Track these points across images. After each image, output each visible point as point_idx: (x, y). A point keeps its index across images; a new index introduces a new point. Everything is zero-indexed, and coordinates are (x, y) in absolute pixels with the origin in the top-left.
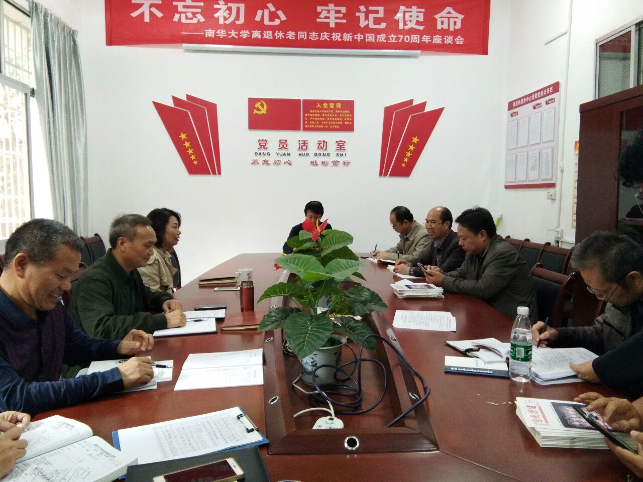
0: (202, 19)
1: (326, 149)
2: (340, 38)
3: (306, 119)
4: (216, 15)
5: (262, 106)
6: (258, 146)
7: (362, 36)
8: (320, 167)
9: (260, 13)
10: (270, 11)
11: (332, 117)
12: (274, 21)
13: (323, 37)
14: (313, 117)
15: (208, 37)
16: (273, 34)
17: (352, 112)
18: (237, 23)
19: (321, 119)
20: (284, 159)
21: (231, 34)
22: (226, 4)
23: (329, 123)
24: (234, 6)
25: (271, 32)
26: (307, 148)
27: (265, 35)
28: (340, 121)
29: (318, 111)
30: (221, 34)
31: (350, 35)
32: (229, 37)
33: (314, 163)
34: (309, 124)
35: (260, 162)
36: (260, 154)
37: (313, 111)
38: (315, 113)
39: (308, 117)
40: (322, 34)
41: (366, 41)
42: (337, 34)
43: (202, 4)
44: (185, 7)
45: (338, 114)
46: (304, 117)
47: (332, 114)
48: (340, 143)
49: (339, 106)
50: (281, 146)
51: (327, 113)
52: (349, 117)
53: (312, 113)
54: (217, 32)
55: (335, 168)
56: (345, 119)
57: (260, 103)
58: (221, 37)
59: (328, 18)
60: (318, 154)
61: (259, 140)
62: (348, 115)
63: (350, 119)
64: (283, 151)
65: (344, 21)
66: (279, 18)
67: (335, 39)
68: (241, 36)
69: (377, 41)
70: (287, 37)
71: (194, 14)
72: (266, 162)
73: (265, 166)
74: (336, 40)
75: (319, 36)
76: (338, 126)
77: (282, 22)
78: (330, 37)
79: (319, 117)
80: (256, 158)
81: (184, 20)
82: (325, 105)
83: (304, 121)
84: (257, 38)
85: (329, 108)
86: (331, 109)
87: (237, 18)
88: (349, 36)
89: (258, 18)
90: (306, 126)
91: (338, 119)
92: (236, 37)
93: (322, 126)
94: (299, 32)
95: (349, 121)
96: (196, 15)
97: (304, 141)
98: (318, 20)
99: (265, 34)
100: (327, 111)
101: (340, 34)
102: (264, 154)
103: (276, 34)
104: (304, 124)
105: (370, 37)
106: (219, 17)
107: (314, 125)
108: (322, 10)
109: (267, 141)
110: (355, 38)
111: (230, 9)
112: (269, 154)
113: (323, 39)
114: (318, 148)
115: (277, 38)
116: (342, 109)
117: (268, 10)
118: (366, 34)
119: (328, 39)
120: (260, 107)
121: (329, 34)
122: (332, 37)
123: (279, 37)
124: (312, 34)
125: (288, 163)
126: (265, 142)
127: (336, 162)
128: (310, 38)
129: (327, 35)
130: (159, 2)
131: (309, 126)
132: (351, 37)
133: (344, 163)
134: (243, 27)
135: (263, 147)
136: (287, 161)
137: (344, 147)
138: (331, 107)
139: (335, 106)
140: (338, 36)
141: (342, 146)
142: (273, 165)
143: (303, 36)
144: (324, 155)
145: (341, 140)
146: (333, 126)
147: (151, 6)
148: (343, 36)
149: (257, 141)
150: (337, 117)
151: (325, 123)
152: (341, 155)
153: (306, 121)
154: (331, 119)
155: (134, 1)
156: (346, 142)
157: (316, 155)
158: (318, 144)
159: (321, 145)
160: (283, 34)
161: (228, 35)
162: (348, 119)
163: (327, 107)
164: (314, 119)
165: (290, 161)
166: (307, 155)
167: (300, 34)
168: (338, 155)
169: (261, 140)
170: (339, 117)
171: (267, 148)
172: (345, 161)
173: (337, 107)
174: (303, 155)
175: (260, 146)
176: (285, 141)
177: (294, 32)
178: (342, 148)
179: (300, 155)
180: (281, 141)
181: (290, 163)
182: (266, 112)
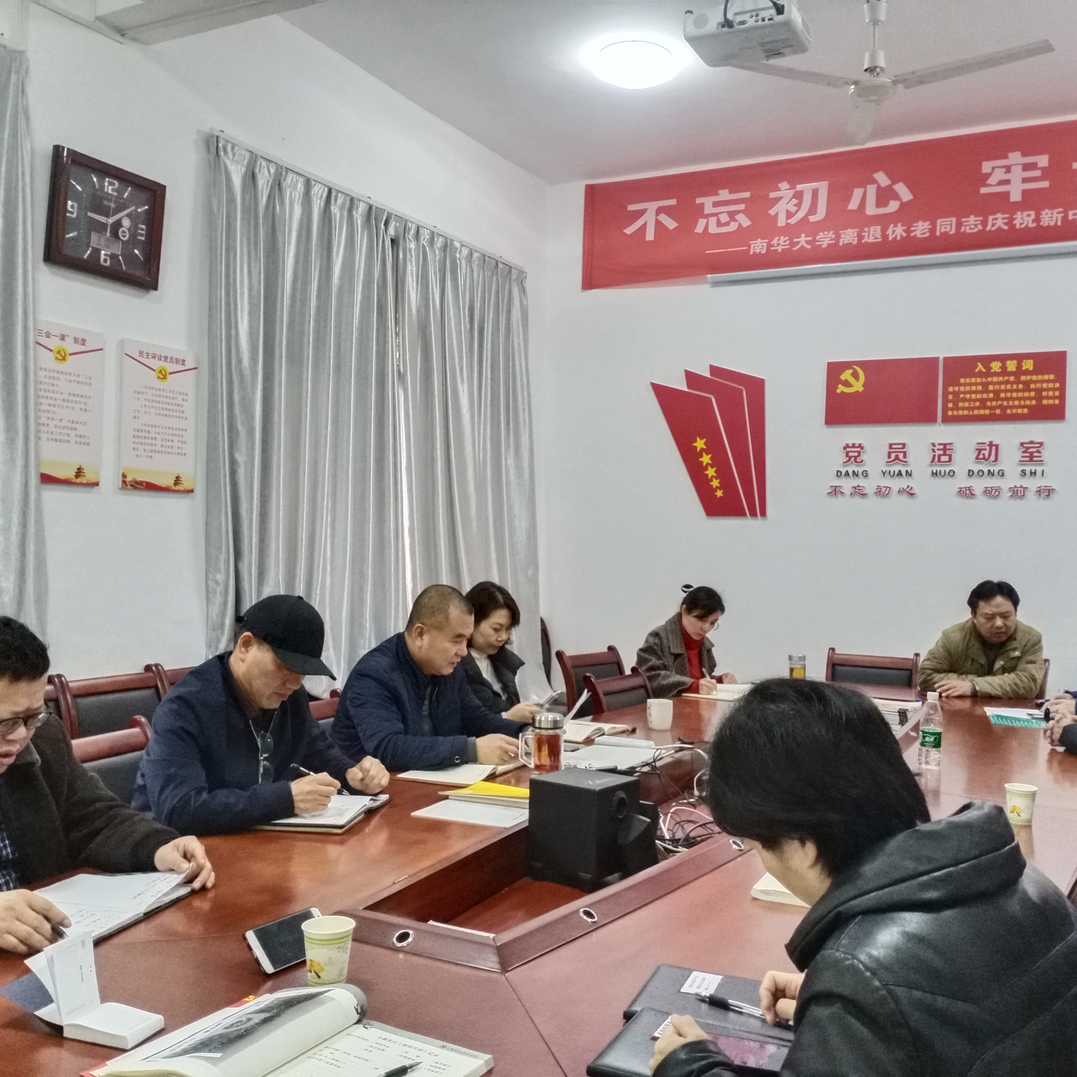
0: (745, 221)
1: (996, 460)
2: (1034, 221)
3: (950, 397)
4: (772, 212)
5: (855, 375)
6: (846, 459)
8: (982, 501)
9: (858, 193)
10: (879, 188)
11: (1011, 391)
12: (886, 205)
13: (993, 225)
14: (965, 393)
15: (754, 253)
16: (884, 231)
17: (1061, 377)
18: (812, 218)
19: (985, 396)
20: (896, 484)
21: (798, 242)
22: (793, 187)
23: (1005, 403)
24: (806, 188)
25: (879, 228)
26: (950, 460)
27: (866, 236)
28: (1030, 398)
29: (979, 380)
30: (778, 244)
31: (1058, 213)
32: (794, 249)
33: (967, 493)
34: (958, 409)
35: (847, 490)
36: (847, 474)
38: (971, 384)
39: (955, 394)
40: (991, 218)
42: (1025, 213)
43: (747, 195)
44: (716, 204)
45: (1027, 384)
46: (946, 393)
47: (1012, 383)
48: (1028, 448)
49: (1028, 365)
50: (893, 456)
51: (1000, 383)
52: (1054, 389)
53: (965, 385)
54: (772, 243)
55: (1017, 503)
56: (1044, 394)
57: (851, 371)
58: (780, 251)
59: (1007, 182)
60: (976, 471)
61: (847, 446)
62: (1051, 385)
63: (1057, 393)
64: (896, 468)
65: (1045, 184)
66: (896, 197)
67: (1021, 224)
68: (817, 243)
70: (912, 234)
71: (732, 215)
72: (858, 492)
73: (857, 499)
74: (1022, 226)
75: (985, 223)
76: (1026, 411)
77: (903, 205)
78: (1010, 222)
79: (981, 392)
80: (837, 482)
81: (713, 229)
82: (996, 366)
83: (945, 401)
84: (850, 244)
85: (1004, 372)
86: (1011, 374)
87: (813, 209)
88: (1055, 215)
89: (853, 205)
90: (950, 413)
91: (1026, 394)
92: (809, 247)
93: (987, 412)
94: (939, 221)
95: (1054, 398)
96: (737, 217)
97: (945, 445)
98: (983, 190)
99: (866, 234)
100: (1001, 379)
101: (1033, 213)
102: (855, 474)
103: (889, 232)
104: (945, 409)
106: (777, 214)
107: (969, 409)
108: (993, 168)
109: (862, 448)
110: (1071, 217)
111: (799, 196)
112: (865, 474)
113: (993, 229)
114: (977, 458)
115: (890, 239)
116: (1036, 371)
117: (875, 186)
119: (1006, 228)
120: (852, 380)
121: (1007, 216)
122: (1014, 222)
123: (896, 236)
124: (969, 221)
125: (907, 492)
126: (859, 449)
127: (1019, 489)
128: (962, 230)
129: (1003, 219)
130: (673, 202)
131: (955, 413)
132: (1060, 216)
133: (1039, 492)
134: (822, 226)
135: (853, 459)
136: (905, 488)
137: (1040, 457)
138: (1009, 370)
139: (1019, 366)
140: (1028, 218)
141: (1035, 454)
142: (875, 497)
143: (949, 227)
144: (991, 473)
145: (1032, 439)
146: (1014, 411)
147: (659, 211)
148: (1041, 217)
149: (843, 448)
150: (1023, 391)
151: (994, 403)
152: (1033, 475)
153: (951, 401)
154: (1009, 395)
155: (631, 208)
156: (1044, 444)
157: (971, 473)
158: (977, 449)
159: (983, 452)
160: (905, 228)
161: (793, 244)
162: (1051, 394)
163: (1000, 370)
164: (968, 396)
165: (912, 488)
166: (951, 474)
167: (943, 223)
168: (1023, 474)
169: (851, 445)
170: (1030, 390)
171: (862, 461)
172: (1043, 488)
173: (1024, 369)
174: (942, 474)
175: (848, 458)
176: (901, 446)
177: (928, 223)
178: (1035, 459)
179: (934, 474)
180: (894, 446)
181: (912, 492)
182: (863, 389)
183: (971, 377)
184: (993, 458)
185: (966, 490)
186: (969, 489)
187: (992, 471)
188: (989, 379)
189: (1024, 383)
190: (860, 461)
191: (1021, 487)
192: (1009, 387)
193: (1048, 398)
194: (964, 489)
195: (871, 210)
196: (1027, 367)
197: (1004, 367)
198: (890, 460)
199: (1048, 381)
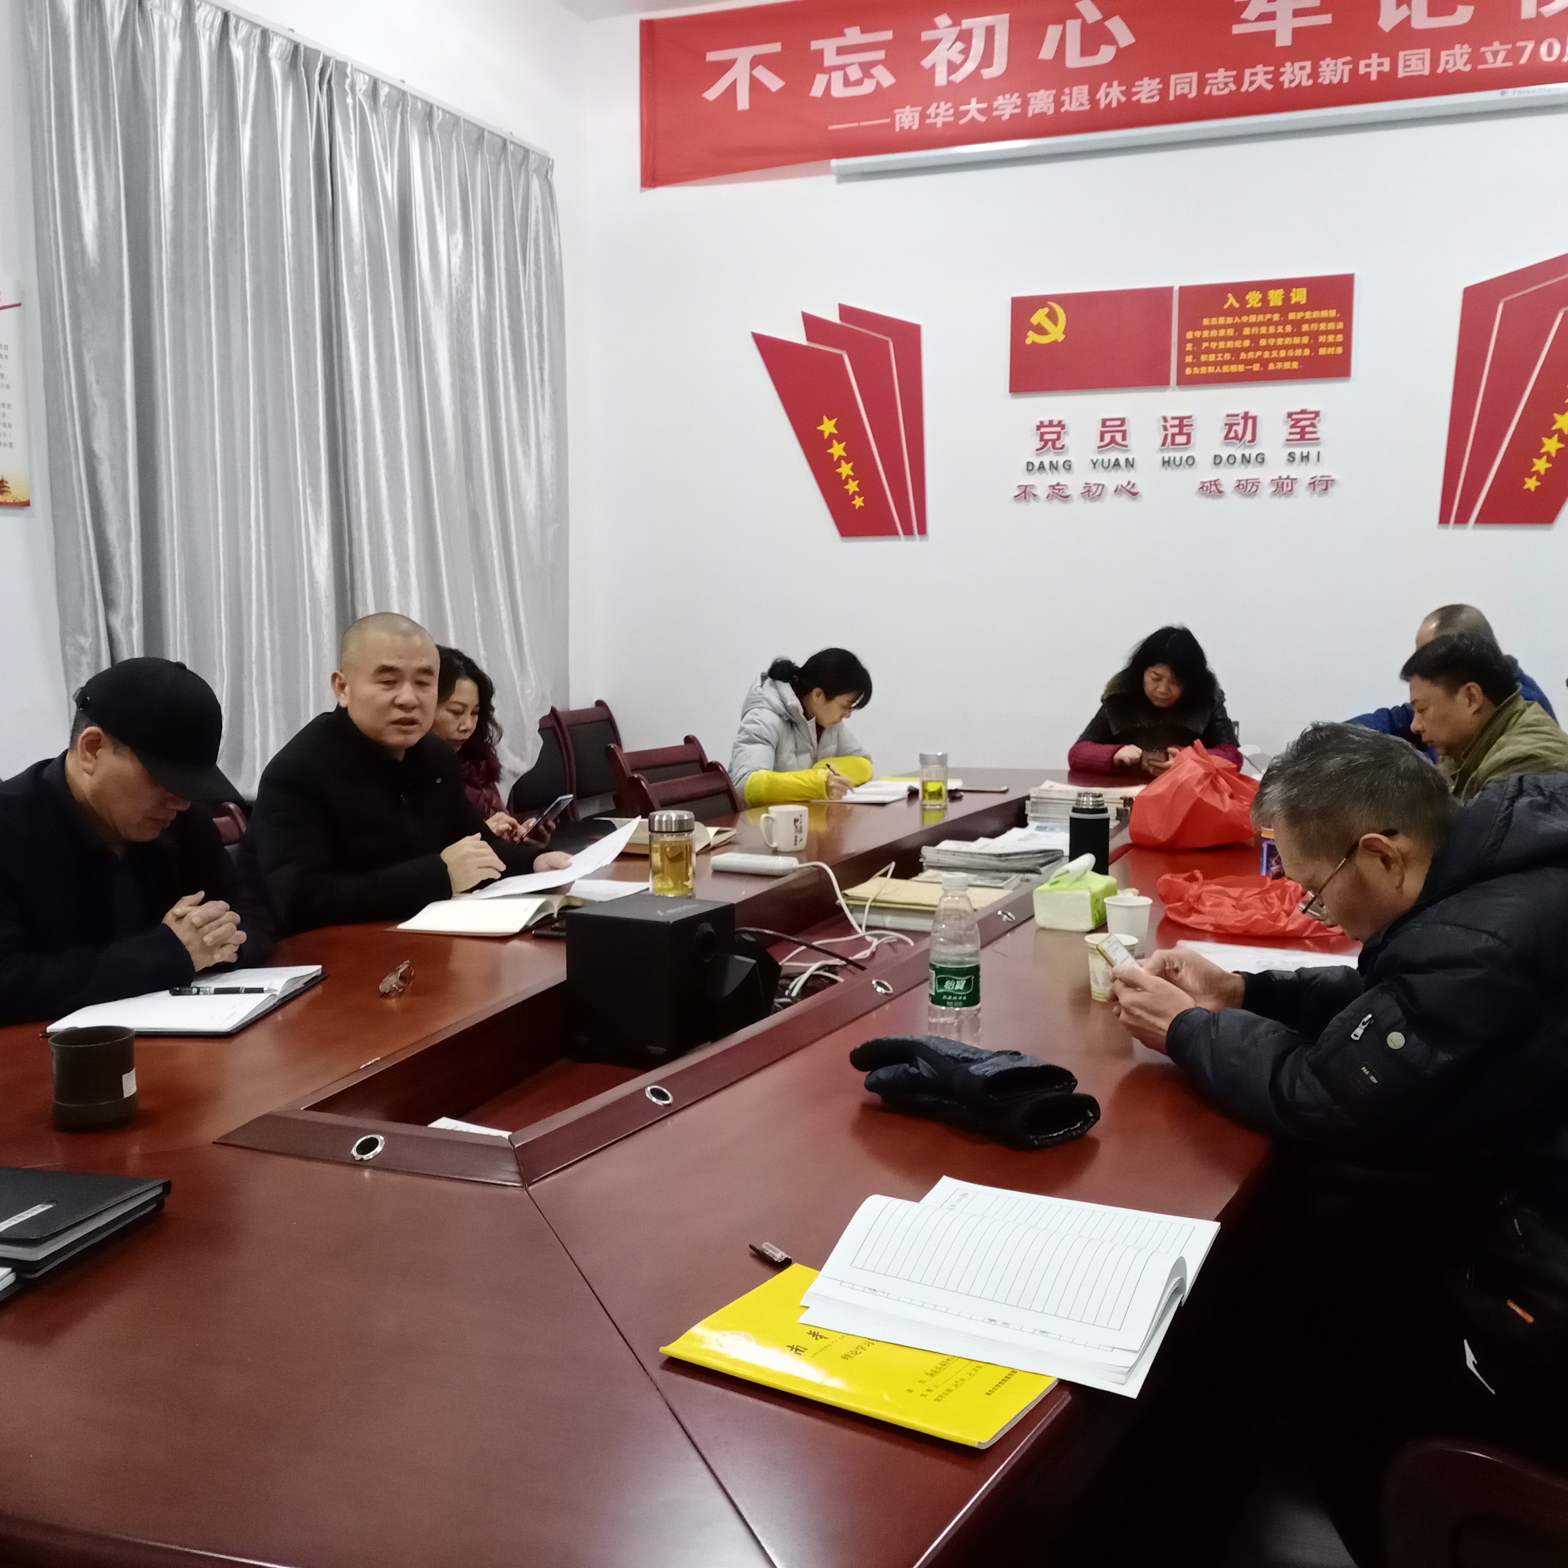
0: (886, 78)
1: (1253, 439)
2: (1309, 77)
3: (1189, 347)
4: (926, 63)
5: (1052, 317)
6: (1040, 445)
7: (1387, 61)
8: (1232, 500)
9: (1053, 32)
10: (1084, 22)
11: (1276, 336)
12: (1096, 52)
13: (1252, 83)
14: (1210, 340)
15: (902, 128)
16: (1093, 93)
17: (1346, 314)
18: (987, 73)
19: (1238, 344)
20: (1112, 479)
21: (967, 112)
22: (956, 23)
23: (1266, 355)
24: (977, 24)
25: (1085, 89)
26: (1188, 442)
27: (1067, 102)
28: (1302, 346)
29: (1230, 320)
30: (937, 115)
31: (1344, 64)
32: (962, 122)
33: (1212, 489)
34: (1200, 364)
35: (1042, 490)
36: (1042, 467)
37: (1214, 321)
38: (1218, 327)
39: (1197, 342)
40: (1248, 72)
41: (1401, 74)
42: (1297, 65)
43: (888, 35)
44: (841, 51)
45: (1297, 324)
46: (1182, 342)
47: (1277, 324)
48: (1298, 421)
49: (1300, 296)
50: (1108, 437)
51: (1259, 324)
52: (1335, 332)
53: (1210, 328)
54: (928, 112)
55: (1282, 502)
56: (1322, 339)
57: (1046, 310)
58: (940, 125)
59: (1271, 16)
60: (1225, 458)
61: (1041, 425)
62: (1331, 326)
63: (1340, 338)
64: (1111, 456)
65: (1326, 19)
66: (1111, 40)
67: (1291, 82)
68: (995, 113)
69: (1440, 71)
70: (1135, 98)
71: (866, 68)
72: (1058, 493)
73: (1056, 504)
74: (1293, 85)
75: (1239, 80)
76: (1295, 365)
77: (1120, 52)
78: (1276, 78)
79: (1233, 339)
80: (1028, 479)
81: (839, 91)
82: (1254, 299)
83: (1182, 353)
84: (1043, 114)
85: (1265, 307)
86: (1275, 310)
87: (987, 59)
88: (1340, 67)
89: (1047, 52)
90: (1188, 371)
91: (1297, 340)
92: (983, 118)
93: (1241, 368)
94: (1173, 77)
95: (1335, 344)
96: (875, 71)
97: (1181, 419)
98: (1237, 29)
99: (1066, 98)
100: (1261, 318)
101: (1308, 64)
102: (1054, 466)
103: (1101, 95)
104: (1181, 365)
105: (1414, 62)
106: (933, 66)
107: (1215, 364)
109: (1063, 427)
110: (1362, 70)
111: (965, 37)
112: (1068, 466)
113: (1252, 89)
114: (1227, 437)
115: (1102, 106)
116: (1310, 306)
117: (1079, 21)
118: (1401, 54)
119: (1269, 87)
120: (1047, 324)
121: (1272, 68)
122: (1281, 79)
123: (1110, 102)
124: (1216, 78)
125: (1128, 491)
126: (1058, 429)
127: (1286, 482)
128: (1207, 92)
129: (1266, 73)
130: (775, 47)
131: (1196, 370)
132: (1347, 68)
133: (1313, 484)
134: (1002, 85)
135: (1050, 443)
136: (1125, 484)
138: (1271, 304)
139: (1287, 298)
140: (1302, 72)
141: (1308, 429)
142: (1082, 501)
143: (1187, 86)
144: (1246, 460)
145: (1303, 408)
146: (1279, 365)
147: (755, 62)
148: (1320, 70)
149: (1035, 429)
150: (1291, 335)
151: (1251, 355)
152: (1305, 460)
153: (1189, 353)
154: (1272, 341)
155: (712, 56)
156: (1321, 414)
157: (1217, 460)
158: (1226, 424)
159: (1235, 428)
160: (1124, 88)
161: (959, 115)
162: (1331, 338)
163: (1259, 305)
164: (1214, 345)
165: (1134, 485)
166: (1190, 462)
167: (1178, 81)
168: (1291, 459)
169: (1046, 423)
170: (1301, 334)
171: (1063, 447)
172: (1318, 478)
173: (1293, 302)
174: (1178, 462)
175: (1043, 443)
176: (1119, 423)
177: (1158, 80)
178: (1307, 436)
179: (1166, 463)
180: (1108, 423)
181: (1134, 490)
182: (1063, 337)
183: (1218, 316)
184: (1248, 436)
185: (1211, 485)
186: (1216, 483)
187: (1247, 456)
189: (1293, 323)
190: (1060, 446)
191: (1288, 478)
192: (1272, 329)
193: (1327, 345)
194: (1208, 484)
195: (1074, 60)
196: (1298, 299)
197: (1265, 300)
198: (1103, 444)
199: (1328, 320)
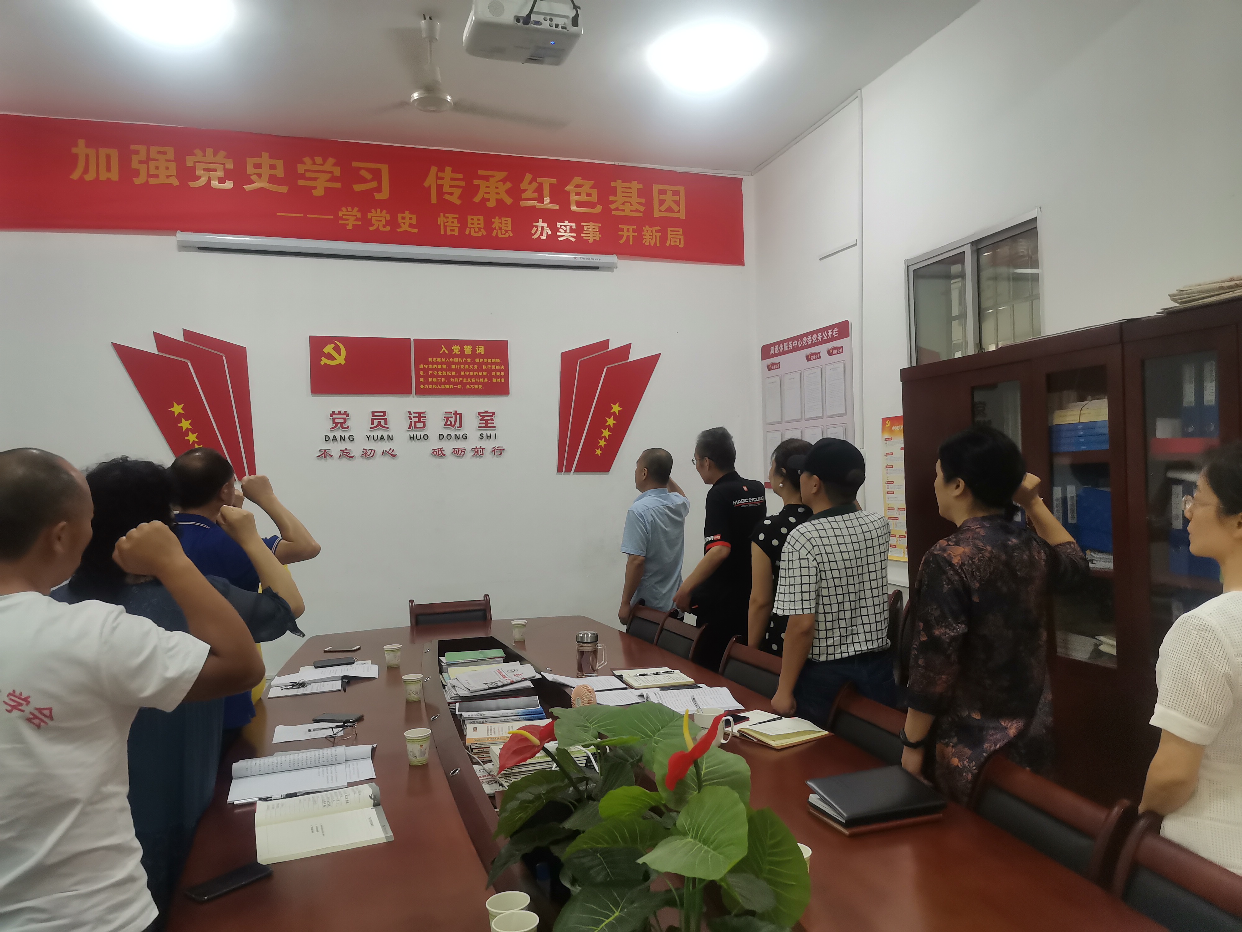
1: (461, 426)
3: (421, 373)
5: (337, 350)
6: (332, 425)
8: (450, 460)
11: (469, 370)
14: (433, 370)
17: (505, 362)
19: (449, 373)
20: (380, 447)
23: (465, 380)
26: (424, 427)
28: (483, 377)
29: (443, 360)
33: (439, 453)
34: (428, 383)
35: (336, 453)
36: (335, 438)
37: (435, 360)
39: (426, 370)
45: (480, 365)
46: (418, 370)
47: (469, 364)
48: (484, 417)
49: (481, 350)
50: (376, 422)
51: (460, 363)
52: (500, 371)
53: (433, 363)
55: (477, 460)
56: (494, 373)
57: (333, 345)
60: (445, 436)
61: (333, 413)
62: (498, 367)
63: (503, 374)
64: (379, 433)
72: (346, 454)
73: (345, 461)
79: (446, 370)
80: (326, 446)
82: (456, 349)
83: (418, 377)
85: (462, 354)
86: (468, 356)
91: (480, 374)
93: (451, 386)
95: (500, 377)
97: (419, 413)
100: (460, 360)
102: (342, 438)
104: (418, 383)
107: (436, 383)
109: (348, 415)
112: (352, 439)
114: (446, 425)
116: (486, 355)
120: (334, 353)
125: (389, 454)
126: (345, 416)
127: (479, 449)
131: (426, 386)
133: (494, 451)
135: (339, 425)
136: (388, 450)
137: (493, 423)
138: (466, 353)
139: (474, 351)
141: (489, 422)
142: (361, 459)
144: (457, 437)
145: (486, 410)
146: (472, 386)
149: (329, 415)
150: (477, 370)
151: (456, 380)
152: (489, 438)
153: (422, 376)
154: (467, 373)
156: (496, 414)
157: (441, 437)
158: (445, 417)
159: (450, 419)
162: (498, 374)
163: (459, 353)
165: (393, 450)
166: (426, 438)
168: (482, 437)
169: (337, 412)
170: (483, 370)
171: (348, 427)
172: (496, 448)
173: (477, 353)
174: (419, 438)
175: (335, 424)
176: (382, 414)
178: (489, 425)
180: (376, 414)
181: (393, 453)
182: (345, 362)
183: (437, 357)
184: (458, 424)
185: (438, 451)
186: (441, 450)
187: (457, 435)
188: (452, 360)
189: (477, 364)
190: (346, 427)
191: (480, 448)
192: (467, 367)
194: (437, 451)
196: (479, 352)
197: (462, 350)
198: (373, 426)
199: (496, 364)
